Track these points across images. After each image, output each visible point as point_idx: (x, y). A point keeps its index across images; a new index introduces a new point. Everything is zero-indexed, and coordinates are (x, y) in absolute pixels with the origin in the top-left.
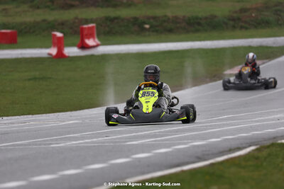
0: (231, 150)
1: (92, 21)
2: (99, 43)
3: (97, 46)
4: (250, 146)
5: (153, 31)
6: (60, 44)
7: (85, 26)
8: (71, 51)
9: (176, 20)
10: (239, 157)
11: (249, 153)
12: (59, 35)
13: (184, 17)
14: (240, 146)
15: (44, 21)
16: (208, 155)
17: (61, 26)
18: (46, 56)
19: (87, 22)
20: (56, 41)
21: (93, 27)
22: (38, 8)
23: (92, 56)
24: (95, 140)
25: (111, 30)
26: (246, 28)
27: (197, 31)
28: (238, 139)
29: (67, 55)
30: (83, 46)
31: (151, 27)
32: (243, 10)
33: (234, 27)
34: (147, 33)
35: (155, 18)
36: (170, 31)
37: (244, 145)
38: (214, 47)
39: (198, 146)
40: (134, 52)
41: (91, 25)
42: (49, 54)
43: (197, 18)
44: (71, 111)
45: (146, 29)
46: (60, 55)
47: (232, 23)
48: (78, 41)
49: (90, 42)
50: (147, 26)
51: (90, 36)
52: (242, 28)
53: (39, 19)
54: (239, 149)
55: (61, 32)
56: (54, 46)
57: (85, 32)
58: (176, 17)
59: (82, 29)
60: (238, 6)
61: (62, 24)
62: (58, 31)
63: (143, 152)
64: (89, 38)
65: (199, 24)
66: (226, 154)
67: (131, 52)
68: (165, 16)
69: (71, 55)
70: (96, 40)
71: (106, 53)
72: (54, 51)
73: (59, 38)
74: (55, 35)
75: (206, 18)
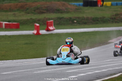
0: (111, 75)
1: (52, 19)
2: (55, 28)
3: (54, 30)
4: (120, 73)
5: (78, 23)
6: (38, 29)
7: (49, 21)
8: (43, 32)
9: (88, 19)
10: (115, 78)
11: (119, 76)
12: (38, 25)
13: (91, 17)
14: (115, 73)
15: (31, 19)
16: (101, 76)
17: (38, 21)
18: (32, 34)
19: (50, 19)
20: (36, 27)
21: (52, 22)
22: (29, 13)
23: (52, 34)
24: (53, 70)
25: (60, 23)
26: (118, 22)
27: (97, 23)
28: (114, 70)
29: (41, 33)
30: (48, 30)
31: (77, 22)
32: (117, 15)
33: (113, 22)
34: (75, 24)
35: (79, 18)
36: (85, 23)
37: (117, 73)
38: (104, 30)
39: (97, 73)
40: (70, 32)
41: (51, 21)
42: (33, 33)
43: (97, 18)
44: (43, 57)
45: (75, 23)
46: (38, 33)
47: (112, 20)
48: (46, 27)
49: (51, 28)
50: (75, 21)
51: (51, 25)
52: (116, 22)
53: (29, 18)
54: (115, 74)
55: (38, 24)
56: (35, 30)
57: (49, 24)
58: (88, 18)
59: (47, 23)
60: (115, 13)
61: (39, 20)
62: (37, 23)
63: (74, 75)
64: (50, 26)
65: (98, 20)
66: (110, 76)
67: (68, 32)
68: (83, 17)
69: (43, 33)
70: (54, 27)
71: (58, 33)
72: (35, 32)
73: (38, 27)
74: (36, 25)
75: (101, 18)
